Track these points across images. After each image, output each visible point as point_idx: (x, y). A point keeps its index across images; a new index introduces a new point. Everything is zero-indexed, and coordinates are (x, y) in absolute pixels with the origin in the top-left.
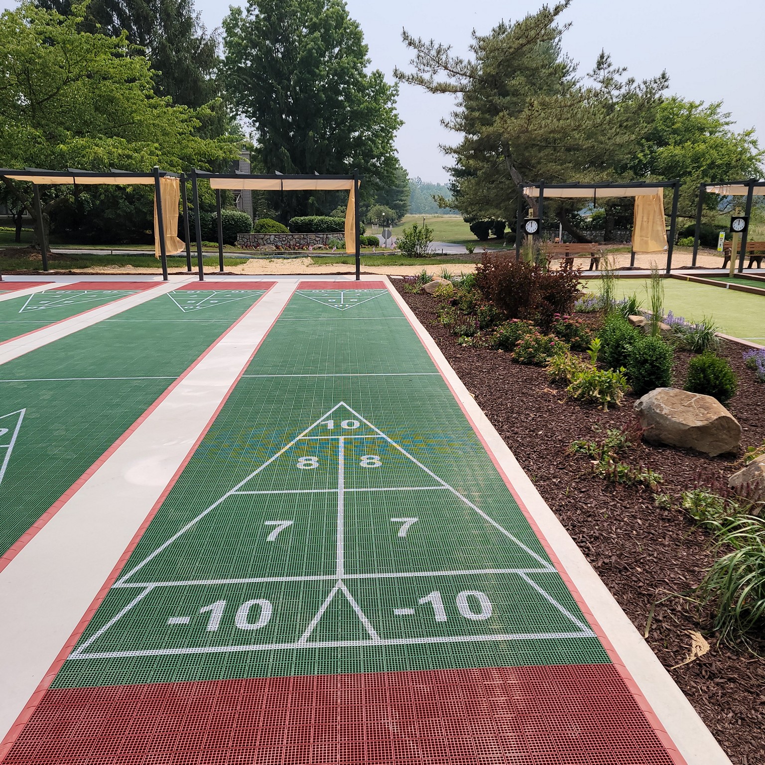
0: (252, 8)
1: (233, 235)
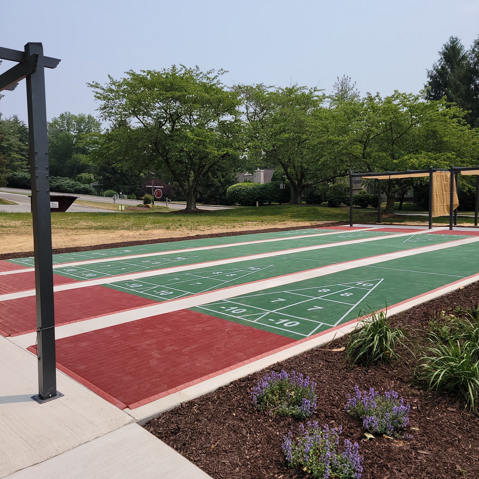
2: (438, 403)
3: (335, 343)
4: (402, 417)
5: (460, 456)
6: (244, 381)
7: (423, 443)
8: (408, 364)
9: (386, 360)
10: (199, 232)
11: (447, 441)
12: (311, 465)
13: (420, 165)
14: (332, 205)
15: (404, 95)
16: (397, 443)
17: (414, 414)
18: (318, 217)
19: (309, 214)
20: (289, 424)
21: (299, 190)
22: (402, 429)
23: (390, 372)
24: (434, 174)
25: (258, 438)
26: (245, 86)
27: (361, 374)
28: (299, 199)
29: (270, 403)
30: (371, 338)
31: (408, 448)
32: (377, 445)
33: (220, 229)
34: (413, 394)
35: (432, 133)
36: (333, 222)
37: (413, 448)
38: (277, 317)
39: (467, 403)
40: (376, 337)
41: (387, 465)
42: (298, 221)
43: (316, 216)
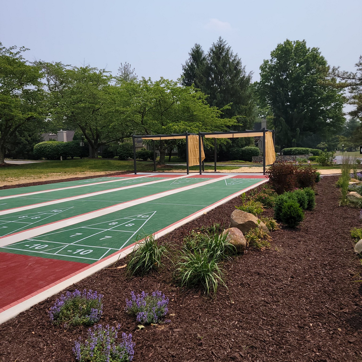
0: (273, 59)
1: (251, 157)
2: (188, 294)
3: (120, 262)
4: (163, 308)
5: (200, 328)
6: (44, 304)
7: (177, 323)
8: (169, 270)
9: (155, 269)
10: (7, 183)
11: (192, 319)
12: (95, 359)
13: (180, 130)
14: (122, 158)
15: (167, 81)
16: (160, 328)
17: (172, 304)
18: (111, 168)
19: (104, 165)
20: (81, 331)
21: (95, 147)
22: (164, 317)
23: (157, 277)
24: (189, 137)
25: (54, 347)
26: (45, 63)
27: (138, 282)
28: (96, 154)
29: (65, 317)
30: (145, 255)
31: (167, 329)
32: (146, 332)
33: (27, 180)
34: (172, 291)
35: (187, 109)
36: (122, 171)
37: (171, 329)
38: (75, 248)
39: (206, 290)
40: (148, 254)
41: (152, 345)
42: (95, 172)
43: (109, 167)
